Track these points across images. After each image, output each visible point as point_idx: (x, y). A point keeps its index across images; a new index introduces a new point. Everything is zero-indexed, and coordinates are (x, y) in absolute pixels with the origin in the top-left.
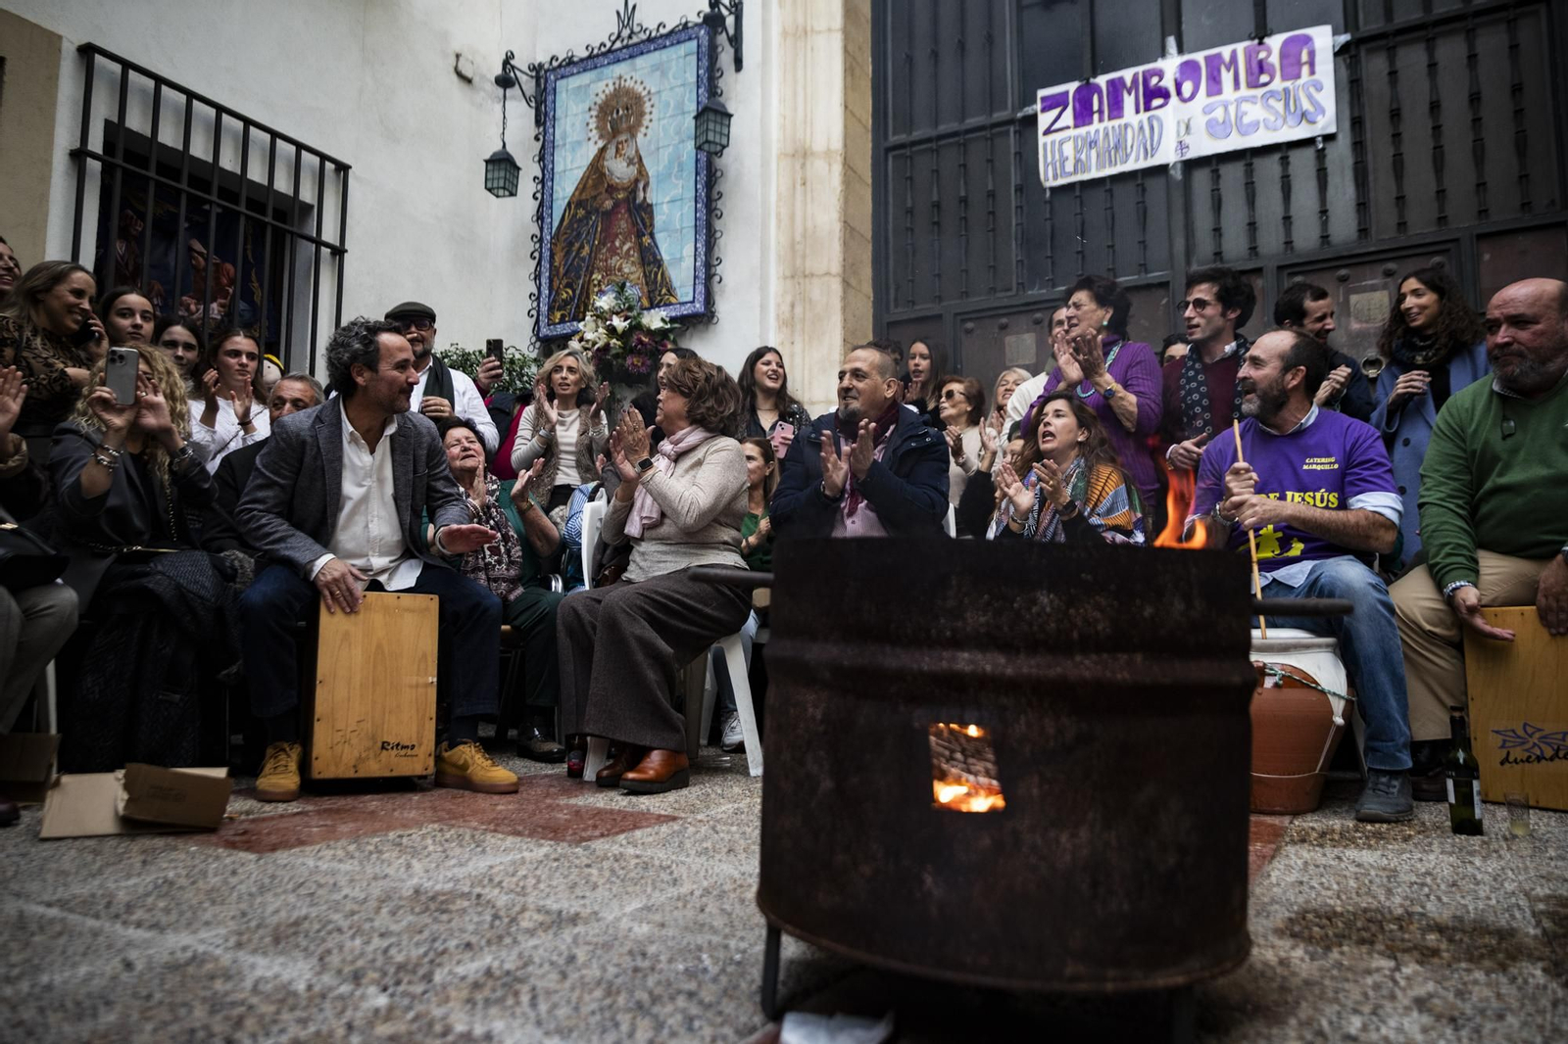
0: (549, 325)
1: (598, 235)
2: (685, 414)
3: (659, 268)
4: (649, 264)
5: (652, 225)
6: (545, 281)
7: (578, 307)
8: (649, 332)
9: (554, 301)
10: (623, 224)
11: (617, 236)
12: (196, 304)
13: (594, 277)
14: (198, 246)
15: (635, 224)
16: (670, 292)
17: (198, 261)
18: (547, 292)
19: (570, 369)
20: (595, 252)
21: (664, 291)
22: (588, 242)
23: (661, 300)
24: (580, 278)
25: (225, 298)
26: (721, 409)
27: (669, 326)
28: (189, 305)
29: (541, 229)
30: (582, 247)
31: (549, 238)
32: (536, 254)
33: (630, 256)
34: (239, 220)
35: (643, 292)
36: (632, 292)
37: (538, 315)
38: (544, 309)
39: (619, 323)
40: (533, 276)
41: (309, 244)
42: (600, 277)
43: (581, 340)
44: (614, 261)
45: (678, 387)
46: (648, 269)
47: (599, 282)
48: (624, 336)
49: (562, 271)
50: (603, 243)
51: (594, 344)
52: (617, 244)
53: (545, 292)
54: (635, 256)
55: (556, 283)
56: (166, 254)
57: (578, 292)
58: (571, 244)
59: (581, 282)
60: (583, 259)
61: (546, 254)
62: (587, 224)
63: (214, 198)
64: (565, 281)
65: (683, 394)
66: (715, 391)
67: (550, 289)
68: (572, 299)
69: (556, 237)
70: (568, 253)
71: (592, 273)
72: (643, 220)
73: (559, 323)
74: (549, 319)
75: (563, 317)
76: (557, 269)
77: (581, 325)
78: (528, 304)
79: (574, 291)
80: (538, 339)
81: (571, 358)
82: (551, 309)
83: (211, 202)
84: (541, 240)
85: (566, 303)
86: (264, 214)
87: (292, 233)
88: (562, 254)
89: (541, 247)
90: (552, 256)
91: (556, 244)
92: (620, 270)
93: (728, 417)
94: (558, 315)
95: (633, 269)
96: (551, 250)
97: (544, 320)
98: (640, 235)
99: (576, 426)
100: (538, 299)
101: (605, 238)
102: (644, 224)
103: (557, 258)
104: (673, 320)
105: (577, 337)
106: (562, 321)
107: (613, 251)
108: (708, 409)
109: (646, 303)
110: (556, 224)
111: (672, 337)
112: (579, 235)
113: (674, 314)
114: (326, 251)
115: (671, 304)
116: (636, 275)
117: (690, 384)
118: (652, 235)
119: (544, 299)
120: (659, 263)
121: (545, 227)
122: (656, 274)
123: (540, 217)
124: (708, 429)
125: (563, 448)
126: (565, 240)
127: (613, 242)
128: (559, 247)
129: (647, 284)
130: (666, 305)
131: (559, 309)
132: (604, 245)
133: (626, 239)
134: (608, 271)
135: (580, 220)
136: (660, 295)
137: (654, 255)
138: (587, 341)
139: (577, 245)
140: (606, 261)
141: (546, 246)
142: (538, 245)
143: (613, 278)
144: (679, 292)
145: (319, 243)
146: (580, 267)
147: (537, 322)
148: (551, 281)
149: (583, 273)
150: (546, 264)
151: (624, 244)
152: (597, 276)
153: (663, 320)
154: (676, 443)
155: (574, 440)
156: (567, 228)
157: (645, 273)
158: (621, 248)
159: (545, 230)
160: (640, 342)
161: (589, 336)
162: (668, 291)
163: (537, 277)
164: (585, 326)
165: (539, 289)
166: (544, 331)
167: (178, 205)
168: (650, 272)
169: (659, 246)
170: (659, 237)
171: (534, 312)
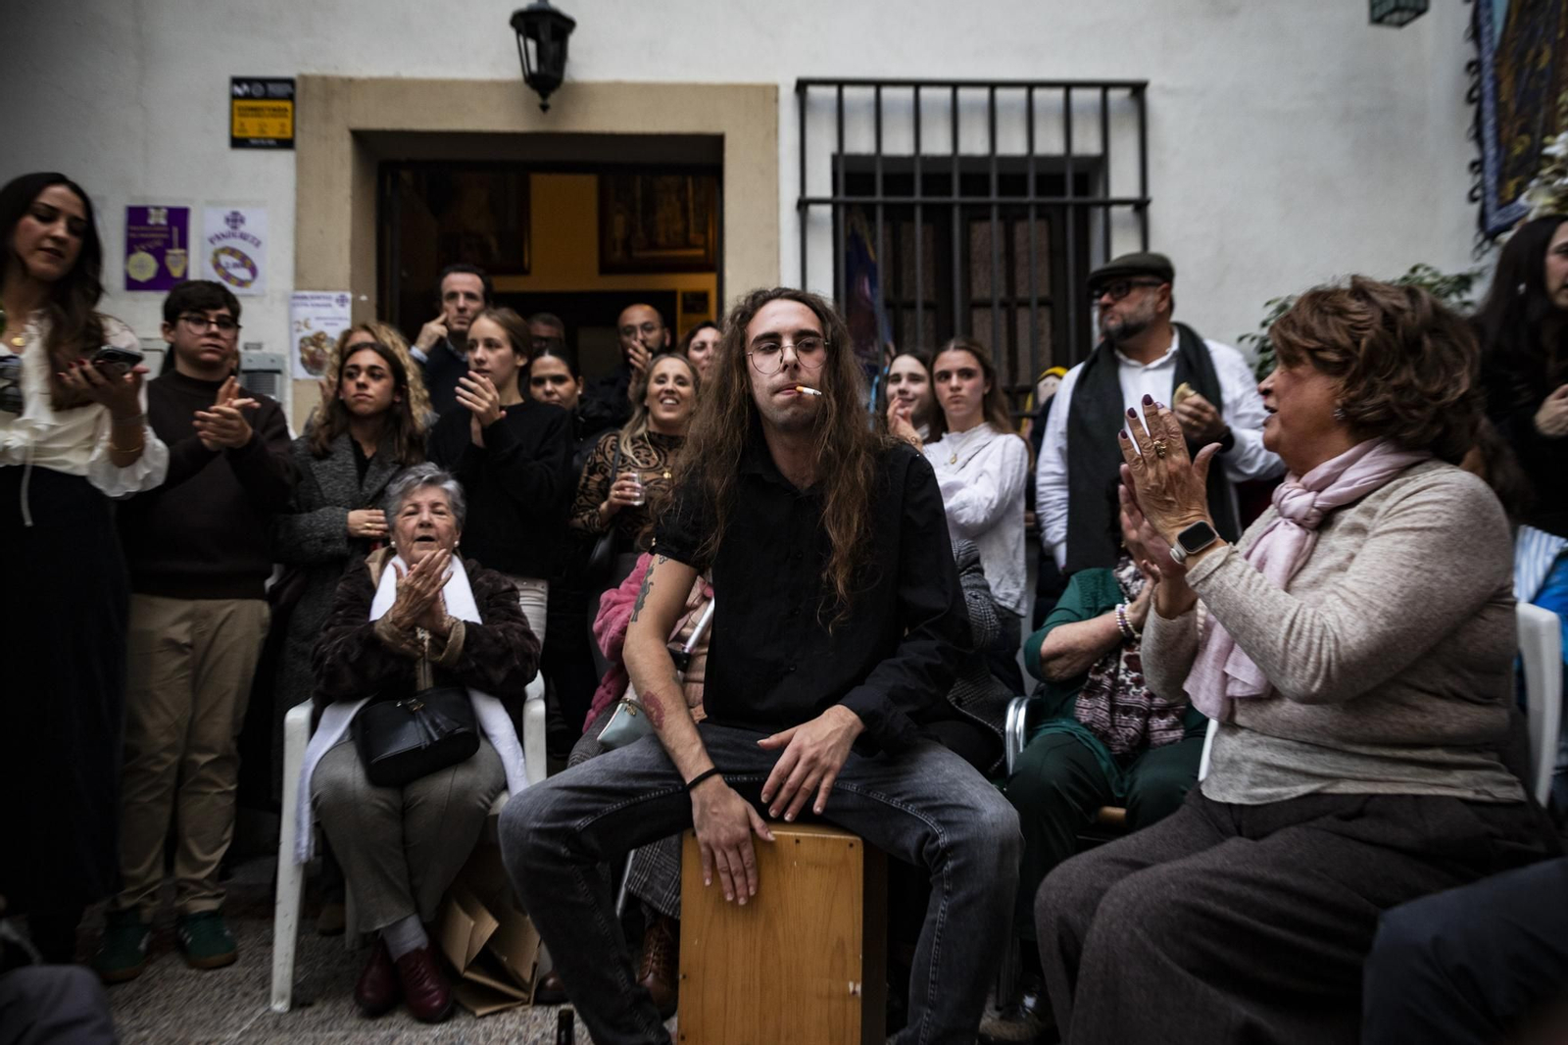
0: (1500, 207)
1: (1562, 21)
2: (1338, 414)
6: (1489, 133)
9: (1505, 163)
18: (1494, 152)
20: (1560, 53)
22: (1548, 40)
24: (1538, 111)
26: (1435, 388)
29: (1479, 48)
30: (1538, 54)
31: (1490, 58)
37: (1484, 196)
38: (1492, 181)
40: (1471, 133)
45: (1311, 352)
49: (1512, 107)
53: (1491, 152)
55: (1506, 132)
57: (1539, 135)
58: (1522, 55)
59: (1540, 117)
60: (1542, 75)
61: (1489, 88)
64: (1517, 125)
65: (1324, 367)
66: (1413, 346)
67: (1499, 144)
68: (1530, 151)
69: (1500, 53)
70: (1518, 73)
73: (1514, 201)
74: (1499, 198)
75: (1520, 186)
76: (1506, 107)
78: (1468, 182)
79: (1533, 136)
80: (1487, 235)
82: (1501, 179)
84: (1479, 67)
85: (1522, 160)
88: (1511, 78)
89: (1480, 79)
90: (1497, 87)
91: (1500, 65)
93: (1455, 405)
94: (1513, 185)
96: (1495, 77)
97: (1492, 201)
100: (1482, 168)
108: (1400, 390)
110: (1499, 29)
112: (1533, 33)
117: (1345, 340)
119: (1491, 166)
121: (1485, 41)
123: (1476, 29)
124: (1400, 445)
126: (1514, 51)
128: (1506, 68)
131: (1513, 175)
135: (1533, 7)
139: (1532, 53)
141: (1488, 74)
142: (1475, 78)
145: (1107, 203)
146: (1539, 89)
147: (1483, 207)
148: (1498, 130)
149: (1544, 100)
154: (1319, 487)
156: (1514, 30)
159: (1485, 48)
163: (1478, 131)
165: (1482, 151)
166: (1494, 219)
171: (1478, 193)
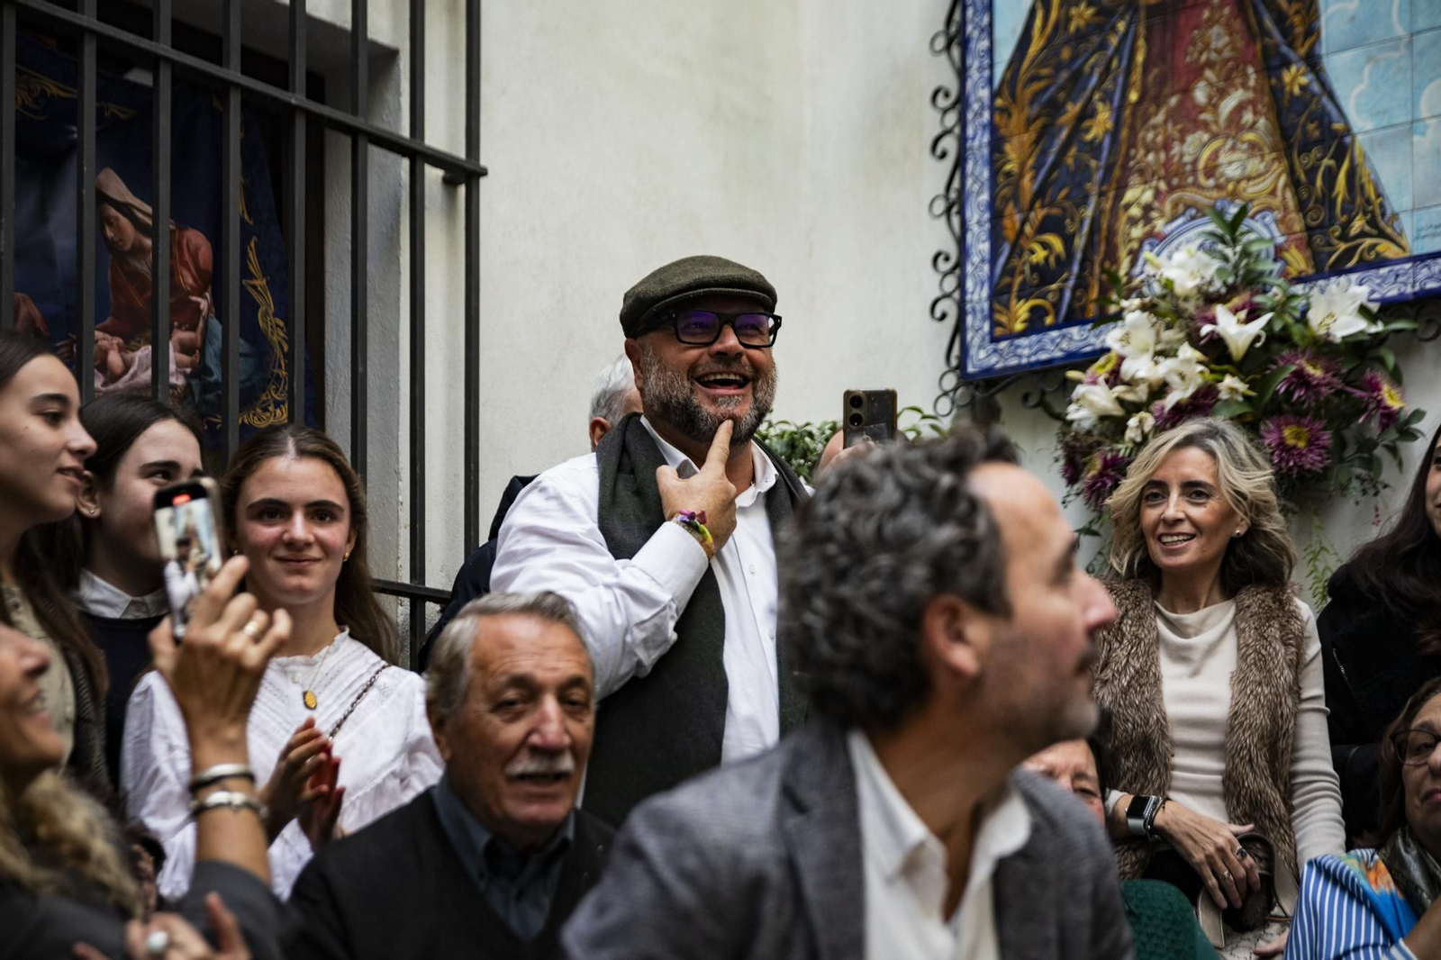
0: (995, 340)
1: (1137, 76)
3: (1339, 156)
4: (1305, 148)
5: (1312, 31)
6: (977, 214)
7: (1082, 285)
8: (1323, 348)
9: (1009, 271)
10: (1218, 38)
11: (1197, 72)
12: (121, 349)
13: (1130, 195)
14: (117, 188)
15: (1255, 33)
16: (1380, 226)
17: (119, 230)
18: (985, 247)
19: (1194, 490)
20: (1129, 123)
21: (1358, 224)
22: (1107, 98)
23: (1349, 254)
24: (1084, 200)
25: (193, 328)
27: (1379, 327)
28: (105, 353)
29: (962, 73)
30: (1088, 113)
31: (984, 93)
32: (949, 144)
33: (1241, 128)
34: (225, 101)
35: (1288, 232)
36: (1263, 232)
37: (962, 314)
38: (979, 295)
39: (1236, 330)
40: (940, 206)
41: (392, 157)
42: (1148, 196)
43: (1114, 378)
44: (1193, 147)
46: (1302, 163)
47: (1148, 208)
48: (1255, 363)
49: (1028, 185)
50: (1151, 97)
51: (1160, 390)
52: (1200, 95)
53: (980, 246)
54: (1260, 126)
55: (1012, 220)
56: (41, 216)
57: (1080, 242)
58: (1055, 108)
59: (1089, 212)
60: (1094, 148)
61: (980, 141)
62: (1103, 46)
63: (163, 47)
64: (1038, 214)
67: (996, 237)
68: (1064, 263)
69: (1006, 91)
70: (1045, 134)
71: (1122, 187)
72: (1281, 19)
73: (1024, 334)
74: (995, 324)
75: (1036, 315)
76: (1015, 180)
77: (1112, 337)
78: (931, 284)
79: (1068, 241)
80: (965, 378)
81: (1194, 454)
82: (999, 294)
83: (152, 62)
84: (962, 102)
85: (1045, 274)
86: (285, 83)
87: (355, 133)
88: (1028, 137)
89: (962, 121)
90: (997, 145)
91: (1005, 111)
92: (1211, 171)
94: (1022, 310)
95: (1255, 165)
96: (993, 127)
97: (978, 327)
98: (1272, 65)
99: (1225, 661)
100: (960, 264)
101: (1161, 81)
102: (1286, 32)
103: (1012, 151)
104: (1389, 309)
105: (1100, 369)
106: (1035, 325)
107: (1188, 118)
109: (1298, 261)
110: (1004, 54)
111: (1391, 360)
112: (1077, 79)
113: (1393, 292)
114: (433, 175)
115: (1381, 262)
116: (1266, 184)
118: (1313, 63)
119: (978, 270)
120: (1338, 142)
121: (974, 63)
122: (1331, 176)
123: (956, 38)
125: (1179, 734)
126: (1037, 95)
127: (1187, 91)
128: (1017, 119)
129: (1302, 206)
130: (1364, 265)
131: (1024, 294)
132: (1159, 101)
133: (1228, 79)
134: (1175, 175)
135: (1081, 36)
136: (1344, 237)
137: (1323, 119)
138: (1131, 383)
139: (1073, 109)
140: (1167, 146)
141: (979, 117)
142: (951, 118)
143: (1189, 195)
144: (1407, 225)
145: (418, 155)
146: (1086, 173)
147: (960, 328)
148: (996, 216)
149: (1093, 188)
150: (978, 171)
151: (1223, 93)
152: (1139, 195)
153: (1363, 311)
155: (1219, 709)
156: (1040, 62)
157: (1292, 172)
158: (1214, 107)
159: (974, 75)
160: (1300, 378)
161: (1141, 367)
162: (1372, 222)
163: (955, 204)
164: (1126, 339)
165: (961, 242)
166: (981, 357)
167: (72, 77)
168: (1311, 173)
169: (1339, 89)
170: (1337, 65)
171: (948, 306)
